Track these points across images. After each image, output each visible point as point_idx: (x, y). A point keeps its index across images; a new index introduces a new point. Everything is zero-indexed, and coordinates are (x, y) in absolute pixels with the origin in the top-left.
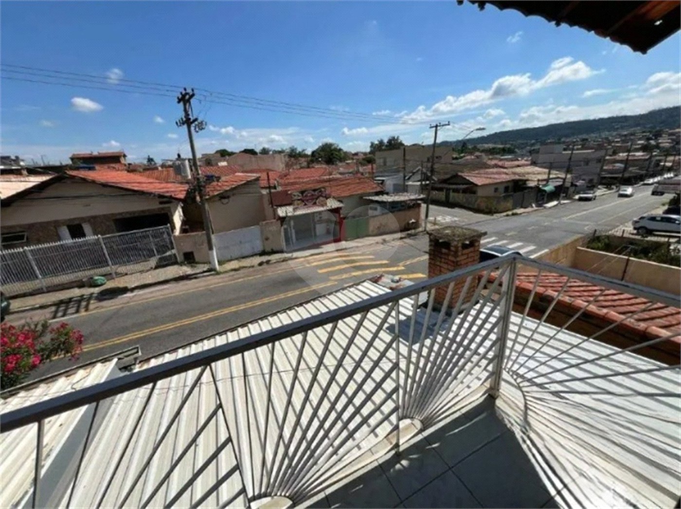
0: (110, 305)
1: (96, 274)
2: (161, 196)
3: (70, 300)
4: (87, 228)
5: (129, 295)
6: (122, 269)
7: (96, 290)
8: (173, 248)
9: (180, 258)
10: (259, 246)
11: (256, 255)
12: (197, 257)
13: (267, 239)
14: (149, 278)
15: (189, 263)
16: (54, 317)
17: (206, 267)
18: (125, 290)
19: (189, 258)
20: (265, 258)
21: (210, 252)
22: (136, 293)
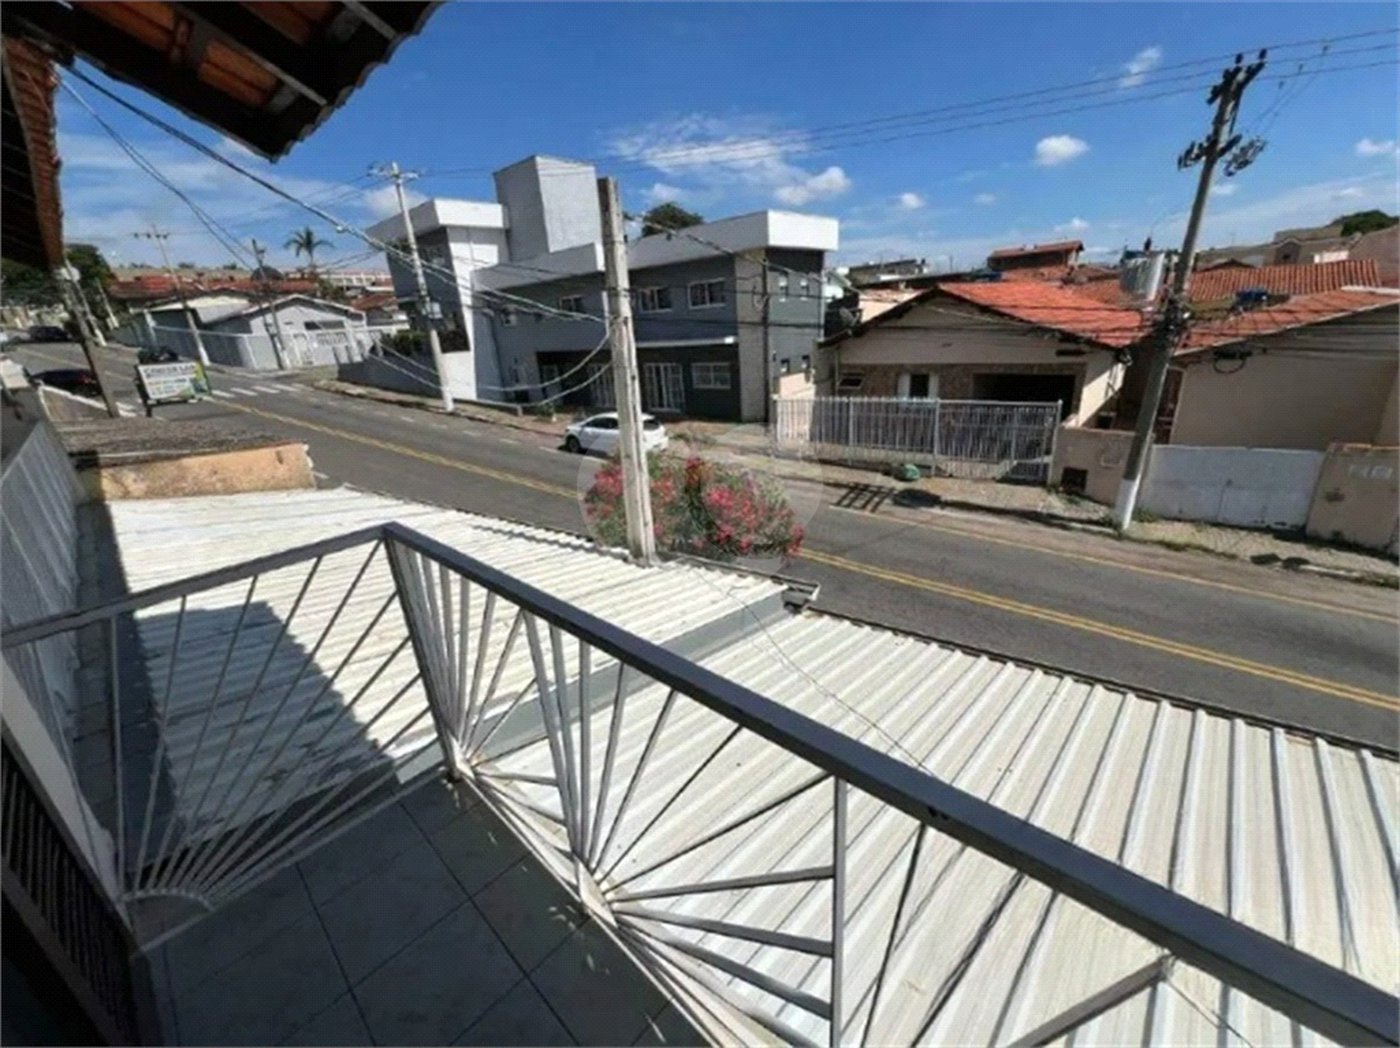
0: (904, 516)
1: (910, 459)
2: (1068, 337)
3: (866, 487)
4: (933, 384)
5: (936, 511)
6: (951, 466)
7: (900, 486)
8: (1048, 452)
9: (1054, 475)
10: (1289, 508)
11: (1266, 530)
12: (1091, 486)
13: (1335, 497)
14: (981, 495)
15: (1069, 493)
16: (838, 504)
17: (1101, 512)
18: (932, 500)
19: (1073, 483)
20: (1286, 550)
21: (1124, 483)
22: (947, 512)
